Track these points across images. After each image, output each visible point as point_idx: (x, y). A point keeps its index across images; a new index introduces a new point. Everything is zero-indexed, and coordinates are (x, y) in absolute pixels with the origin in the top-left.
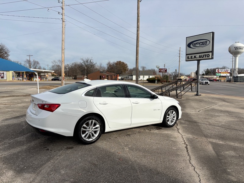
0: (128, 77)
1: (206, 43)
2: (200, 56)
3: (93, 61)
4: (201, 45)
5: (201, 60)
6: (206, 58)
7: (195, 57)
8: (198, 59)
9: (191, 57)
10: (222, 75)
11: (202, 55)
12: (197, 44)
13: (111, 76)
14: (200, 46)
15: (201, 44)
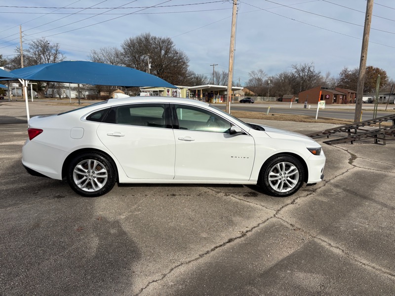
3: (315, 70)
13: (343, 95)
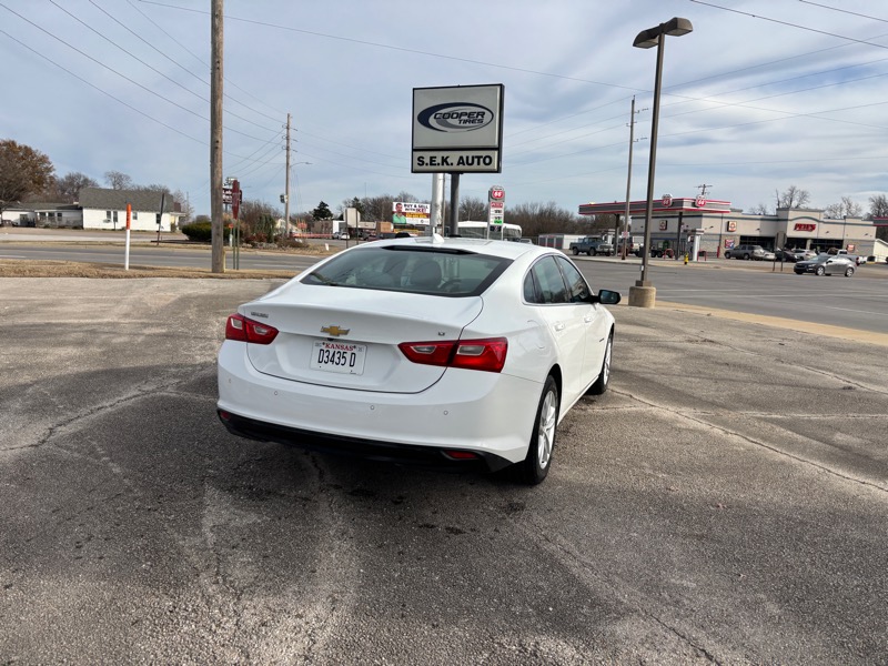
0: (60, 215)
1: (480, 117)
2: (461, 158)
4: (465, 122)
5: (462, 172)
6: (482, 166)
7: (444, 160)
8: (455, 167)
9: (432, 159)
10: (410, 221)
11: (467, 158)
12: (450, 115)
14: (462, 124)
15: (466, 118)
